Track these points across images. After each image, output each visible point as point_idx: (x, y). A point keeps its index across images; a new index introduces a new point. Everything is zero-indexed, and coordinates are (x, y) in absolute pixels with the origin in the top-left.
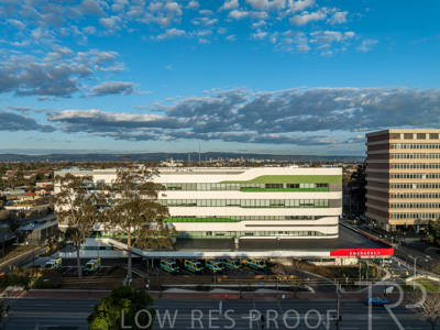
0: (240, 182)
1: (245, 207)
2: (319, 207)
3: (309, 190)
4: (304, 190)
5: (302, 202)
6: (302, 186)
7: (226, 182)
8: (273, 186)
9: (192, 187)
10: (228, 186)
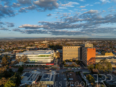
8: (42, 56)
9: (32, 56)
10: (36, 56)
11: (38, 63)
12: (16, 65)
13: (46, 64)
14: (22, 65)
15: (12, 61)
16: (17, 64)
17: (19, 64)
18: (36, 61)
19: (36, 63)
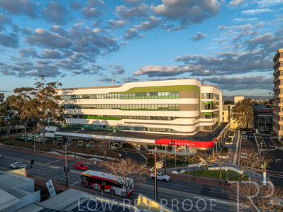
0: (120, 93)
1: (123, 110)
2: (172, 110)
3: (165, 97)
4: (161, 97)
5: (160, 106)
6: (159, 94)
7: (112, 93)
10: (113, 96)
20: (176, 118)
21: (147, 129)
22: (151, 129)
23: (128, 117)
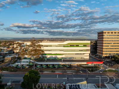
0: (63, 45)
1: (65, 51)
2: (84, 51)
4: (80, 47)
5: (80, 50)
8: (72, 46)
9: (51, 46)
10: (60, 46)
11: (64, 61)
12: (14, 65)
13: (85, 63)
14: (27, 65)
15: (6, 58)
16: (17, 64)
17: (22, 63)
18: (59, 56)
19: (60, 60)
20: (85, 54)
21: (74, 58)
22: (76, 58)
23: (66, 54)
